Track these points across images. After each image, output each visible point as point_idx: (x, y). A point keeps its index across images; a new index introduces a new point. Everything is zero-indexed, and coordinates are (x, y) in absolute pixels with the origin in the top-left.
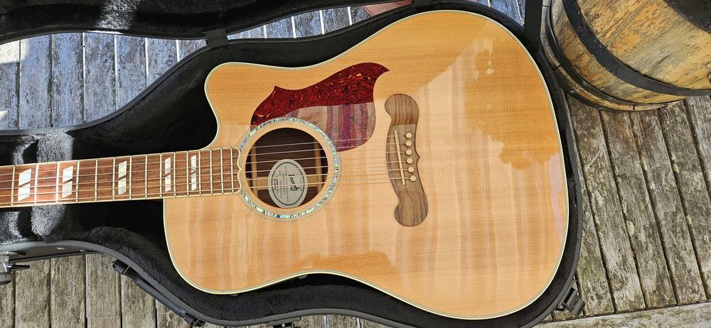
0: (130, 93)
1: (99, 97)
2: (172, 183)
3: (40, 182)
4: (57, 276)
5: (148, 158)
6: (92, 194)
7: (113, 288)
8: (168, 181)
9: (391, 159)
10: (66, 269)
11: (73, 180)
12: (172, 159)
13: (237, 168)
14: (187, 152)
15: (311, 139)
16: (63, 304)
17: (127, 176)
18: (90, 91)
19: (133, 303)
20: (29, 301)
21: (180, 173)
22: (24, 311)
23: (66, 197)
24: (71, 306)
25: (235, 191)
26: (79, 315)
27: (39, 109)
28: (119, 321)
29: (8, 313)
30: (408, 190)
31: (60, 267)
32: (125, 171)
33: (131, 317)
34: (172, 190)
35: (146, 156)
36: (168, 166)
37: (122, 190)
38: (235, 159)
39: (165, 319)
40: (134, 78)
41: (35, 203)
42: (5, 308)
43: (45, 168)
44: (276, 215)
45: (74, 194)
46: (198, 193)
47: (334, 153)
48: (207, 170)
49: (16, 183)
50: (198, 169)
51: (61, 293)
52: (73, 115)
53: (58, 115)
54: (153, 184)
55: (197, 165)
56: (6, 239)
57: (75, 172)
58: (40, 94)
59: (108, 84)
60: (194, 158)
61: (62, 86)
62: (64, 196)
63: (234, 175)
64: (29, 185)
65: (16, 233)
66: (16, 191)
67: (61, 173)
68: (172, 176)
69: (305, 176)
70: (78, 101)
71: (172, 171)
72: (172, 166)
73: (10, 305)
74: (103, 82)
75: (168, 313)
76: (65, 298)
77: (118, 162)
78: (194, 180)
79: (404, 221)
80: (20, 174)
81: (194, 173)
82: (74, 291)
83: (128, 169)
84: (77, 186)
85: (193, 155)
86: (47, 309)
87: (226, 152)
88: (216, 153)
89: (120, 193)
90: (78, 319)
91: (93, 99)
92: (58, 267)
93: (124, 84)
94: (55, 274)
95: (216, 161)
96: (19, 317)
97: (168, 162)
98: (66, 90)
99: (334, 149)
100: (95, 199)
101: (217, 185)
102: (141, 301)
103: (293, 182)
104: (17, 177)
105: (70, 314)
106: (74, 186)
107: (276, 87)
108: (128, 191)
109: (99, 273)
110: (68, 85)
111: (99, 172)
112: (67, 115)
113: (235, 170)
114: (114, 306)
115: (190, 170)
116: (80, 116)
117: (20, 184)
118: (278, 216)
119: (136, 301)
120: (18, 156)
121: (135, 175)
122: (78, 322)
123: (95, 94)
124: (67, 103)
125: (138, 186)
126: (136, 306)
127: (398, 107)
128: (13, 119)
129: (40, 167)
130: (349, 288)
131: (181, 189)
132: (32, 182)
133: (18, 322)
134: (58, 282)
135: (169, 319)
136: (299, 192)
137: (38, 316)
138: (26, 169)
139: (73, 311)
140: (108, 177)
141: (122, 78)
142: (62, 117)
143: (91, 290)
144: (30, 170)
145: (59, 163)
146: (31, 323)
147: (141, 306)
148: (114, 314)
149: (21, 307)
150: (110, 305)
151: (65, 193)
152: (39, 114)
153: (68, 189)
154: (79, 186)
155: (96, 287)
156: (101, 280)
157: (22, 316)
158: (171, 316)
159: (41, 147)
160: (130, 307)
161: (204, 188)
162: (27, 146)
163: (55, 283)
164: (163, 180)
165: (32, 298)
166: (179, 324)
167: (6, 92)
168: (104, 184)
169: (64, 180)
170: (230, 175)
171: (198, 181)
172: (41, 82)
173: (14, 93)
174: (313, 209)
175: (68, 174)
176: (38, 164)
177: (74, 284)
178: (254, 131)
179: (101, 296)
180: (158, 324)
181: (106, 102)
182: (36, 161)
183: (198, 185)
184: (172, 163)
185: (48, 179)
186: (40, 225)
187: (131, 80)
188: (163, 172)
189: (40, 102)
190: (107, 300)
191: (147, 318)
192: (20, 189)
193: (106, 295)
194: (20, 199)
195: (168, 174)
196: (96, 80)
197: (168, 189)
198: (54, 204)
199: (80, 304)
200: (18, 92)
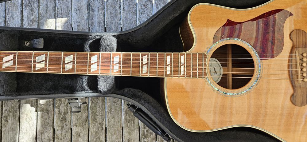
0: (129, 14)
1: (113, 15)
2: (171, 70)
3: (102, 63)
4: (92, 106)
5: (158, 55)
6: (129, 72)
7: (119, 114)
8: (169, 68)
9: (293, 68)
10: (97, 103)
11: (119, 63)
12: (171, 57)
13: (206, 65)
14: (179, 53)
15: (247, 52)
16: (95, 120)
17: (147, 64)
18: (108, 11)
19: (129, 123)
20: (79, 117)
21: (176, 64)
22: (76, 121)
23: (116, 72)
24: (99, 121)
25: (204, 77)
26: (103, 126)
27: (83, 19)
28: (122, 131)
29: (69, 122)
30: (301, 86)
31: (94, 101)
32: (146, 61)
33: (127, 129)
34: (171, 74)
35: (157, 53)
36: (169, 60)
37: (144, 71)
38: (205, 60)
39: (144, 133)
40: (131, 6)
41: (100, 74)
42: (67, 119)
43: (104, 55)
44: (225, 93)
45: (120, 71)
46: (185, 77)
47: (259, 61)
48: (190, 64)
49: (90, 62)
50: (184, 63)
51: (94, 114)
52: (100, 23)
53: (92, 23)
54: (161, 70)
55: (184, 61)
56: (82, 90)
57: (120, 59)
58: (83, 10)
59: (117, 8)
60: (182, 57)
61: (94, 7)
62: (114, 71)
63: (204, 68)
64: (96, 64)
65: (87, 88)
66: (90, 66)
67: (113, 59)
68: (171, 66)
69: (222, 68)
70: (102, 16)
71: (171, 63)
72: (171, 61)
73: (69, 118)
74: (115, 7)
75: (145, 130)
76: (96, 117)
77: (143, 55)
78: (182, 69)
79: (296, 103)
80: (92, 57)
81: (182, 65)
82: (100, 114)
83: (148, 60)
84: (121, 67)
85: (182, 55)
86: (87, 121)
87: (200, 55)
88: (194, 55)
89: (143, 72)
90: (102, 128)
91: (110, 16)
92: (93, 101)
93: (126, 9)
94: (91, 105)
95: (195, 60)
96: (74, 124)
97: (169, 58)
98: (96, 10)
99: (259, 58)
100: (131, 75)
101: (195, 74)
102: (132, 122)
103: (215, 71)
104: (90, 59)
105: (99, 125)
106: (120, 67)
107: (228, 19)
108: (147, 72)
109: (113, 106)
110: (97, 7)
111: (133, 60)
112: (97, 23)
113: (205, 66)
114: (119, 123)
115: (180, 63)
116: (103, 24)
117: (92, 63)
118: (226, 94)
119: (130, 122)
120: (87, 46)
121: (152, 63)
122: (102, 129)
123: (111, 13)
124: (97, 17)
125: (153, 70)
126: (130, 125)
127: (298, 37)
128: (70, 23)
129: (102, 54)
130: (258, 135)
131: (175, 73)
132: (98, 62)
133: (74, 126)
134: (93, 108)
135: (146, 133)
136: (218, 76)
137: (83, 124)
138: (95, 55)
139: (100, 124)
140: (137, 63)
141: (125, 6)
142: (95, 24)
143: (109, 114)
144: (97, 56)
145: (112, 53)
146: (80, 128)
147: (133, 125)
148: (120, 127)
149: (75, 119)
150: (117, 123)
151: (116, 70)
152: (83, 21)
153: (116, 68)
154: (123, 67)
155: (111, 113)
156: (113, 110)
157: (75, 124)
158: (147, 131)
159: (103, 43)
160: (127, 124)
161: (188, 74)
162: (91, 41)
163: (91, 109)
164: (166, 68)
165: (80, 115)
166: (151, 135)
167: (66, 8)
168: (135, 67)
169: (115, 63)
170: (202, 69)
171: (184, 70)
172: (84, 4)
173: (70, 9)
174: (245, 92)
175: (116, 60)
176: (101, 53)
177: (100, 110)
178: (215, 44)
179: (113, 117)
180: (140, 134)
181: (116, 18)
182: (99, 51)
183: (184, 72)
184: (171, 59)
185: (106, 62)
186: (103, 86)
187: (129, 7)
188: (166, 63)
189: (83, 15)
190: (116, 120)
191: (135, 130)
192: (92, 66)
193: (116, 117)
194: (92, 71)
195: (169, 65)
196: (112, 6)
197: (168, 73)
198: (109, 75)
199: (103, 120)
200: (71, 8)
